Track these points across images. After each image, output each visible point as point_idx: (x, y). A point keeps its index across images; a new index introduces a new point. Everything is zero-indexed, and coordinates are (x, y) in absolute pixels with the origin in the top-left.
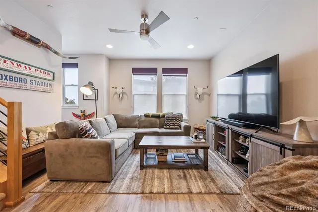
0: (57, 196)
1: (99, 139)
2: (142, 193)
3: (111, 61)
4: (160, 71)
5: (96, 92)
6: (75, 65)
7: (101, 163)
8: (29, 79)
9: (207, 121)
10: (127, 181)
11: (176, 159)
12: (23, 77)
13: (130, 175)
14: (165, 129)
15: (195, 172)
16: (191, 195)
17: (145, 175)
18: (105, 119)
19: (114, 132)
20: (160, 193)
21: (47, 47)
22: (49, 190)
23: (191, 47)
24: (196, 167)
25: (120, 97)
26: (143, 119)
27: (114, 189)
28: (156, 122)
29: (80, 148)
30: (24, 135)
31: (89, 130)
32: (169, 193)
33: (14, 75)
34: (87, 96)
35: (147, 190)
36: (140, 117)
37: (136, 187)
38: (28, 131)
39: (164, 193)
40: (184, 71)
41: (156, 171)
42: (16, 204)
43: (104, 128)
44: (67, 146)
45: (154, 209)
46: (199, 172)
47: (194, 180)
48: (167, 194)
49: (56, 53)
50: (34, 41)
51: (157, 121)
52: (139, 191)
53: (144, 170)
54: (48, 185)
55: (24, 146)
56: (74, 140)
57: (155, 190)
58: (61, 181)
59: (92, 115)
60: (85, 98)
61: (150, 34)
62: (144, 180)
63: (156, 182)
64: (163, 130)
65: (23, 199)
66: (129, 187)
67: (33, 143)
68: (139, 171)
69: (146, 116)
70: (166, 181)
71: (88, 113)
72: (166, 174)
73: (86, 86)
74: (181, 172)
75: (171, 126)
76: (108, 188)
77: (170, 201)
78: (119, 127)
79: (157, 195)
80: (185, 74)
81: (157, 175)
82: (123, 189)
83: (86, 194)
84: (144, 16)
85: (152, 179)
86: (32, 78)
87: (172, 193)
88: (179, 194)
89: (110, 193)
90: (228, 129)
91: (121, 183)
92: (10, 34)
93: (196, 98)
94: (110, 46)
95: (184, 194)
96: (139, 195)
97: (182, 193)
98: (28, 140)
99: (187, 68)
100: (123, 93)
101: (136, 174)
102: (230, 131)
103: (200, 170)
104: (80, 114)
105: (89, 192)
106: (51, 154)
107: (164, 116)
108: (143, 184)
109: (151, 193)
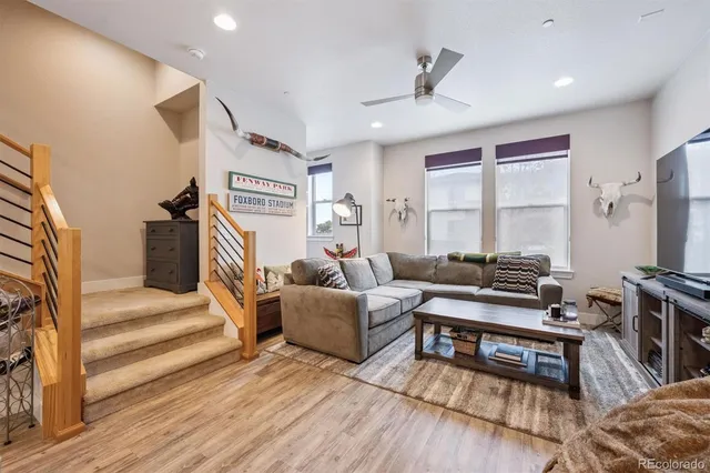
0: (290, 363)
1: (348, 291)
2: (404, 394)
3: (385, 149)
4: (489, 153)
5: (358, 210)
6: (328, 167)
7: (346, 329)
8: (267, 198)
9: (624, 278)
10: (385, 370)
11: (498, 354)
12: (261, 197)
13: (393, 363)
14: (495, 289)
15: (540, 392)
16: (501, 427)
17: (420, 370)
18: (369, 260)
19: (384, 284)
20: (436, 404)
21: (286, 150)
22: (283, 353)
23: (564, 81)
24: (550, 384)
25: (403, 220)
26: (446, 263)
27: (362, 376)
28: (475, 272)
29: (317, 301)
30: (262, 274)
31: (333, 275)
32: (454, 410)
33: (252, 196)
34: (345, 219)
35: (414, 392)
36: (439, 260)
37: (398, 382)
38: (267, 271)
39: (443, 406)
40: (562, 142)
41: (446, 369)
42: (251, 359)
43: (366, 275)
44: (303, 295)
45: (413, 421)
46: (551, 396)
47: (525, 406)
48: (448, 409)
49: (298, 155)
50: (272, 145)
51: (478, 270)
52: (400, 389)
53: (423, 361)
54: (283, 347)
55: (260, 290)
56: (311, 287)
57: (428, 396)
58: (298, 346)
59: (352, 254)
60: (342, 222)
61: (437, 89)
62: (416, 377)
63: (437, 385)
64: (489, 292)
65: (257, 356)
66: (384, 379)
67: (271, 288)
68: (413, 361)
69: (453, 258)
70: (459, 389)
71: (347, 249)
72: (464, 378)
73: (340, 202)
74: (501, 385)
75: (509, 283)
76: (353, 371)
77: (450, 420)
78: (397, 277)
79: (429, 405)
80: (563, 152)
81: (444, 376)
82: (375, 379)
83: (323, 370)
84: (423, 59)
85: (431, 379)
86: (270, 198)
87: (461, 411)
88: (475, 417)
89: (354, 378)
90: (667, 301)
91: (375, 372)
92: (248, 143)
93: (599, 213)
94: (376, 125)
95: (487, 420)
96: (397, 395)
97: (481, 418)
98: (266, 283)
99: (568, 135)
100: (407, 209)
101: (405, 364)
102: (672, 307)
103: (556, 394)
104: (335, 250)
105: (327, 369)
106: (286, 305)
107: (494, 261)
108: (410, 382)
109: (419, 398)
